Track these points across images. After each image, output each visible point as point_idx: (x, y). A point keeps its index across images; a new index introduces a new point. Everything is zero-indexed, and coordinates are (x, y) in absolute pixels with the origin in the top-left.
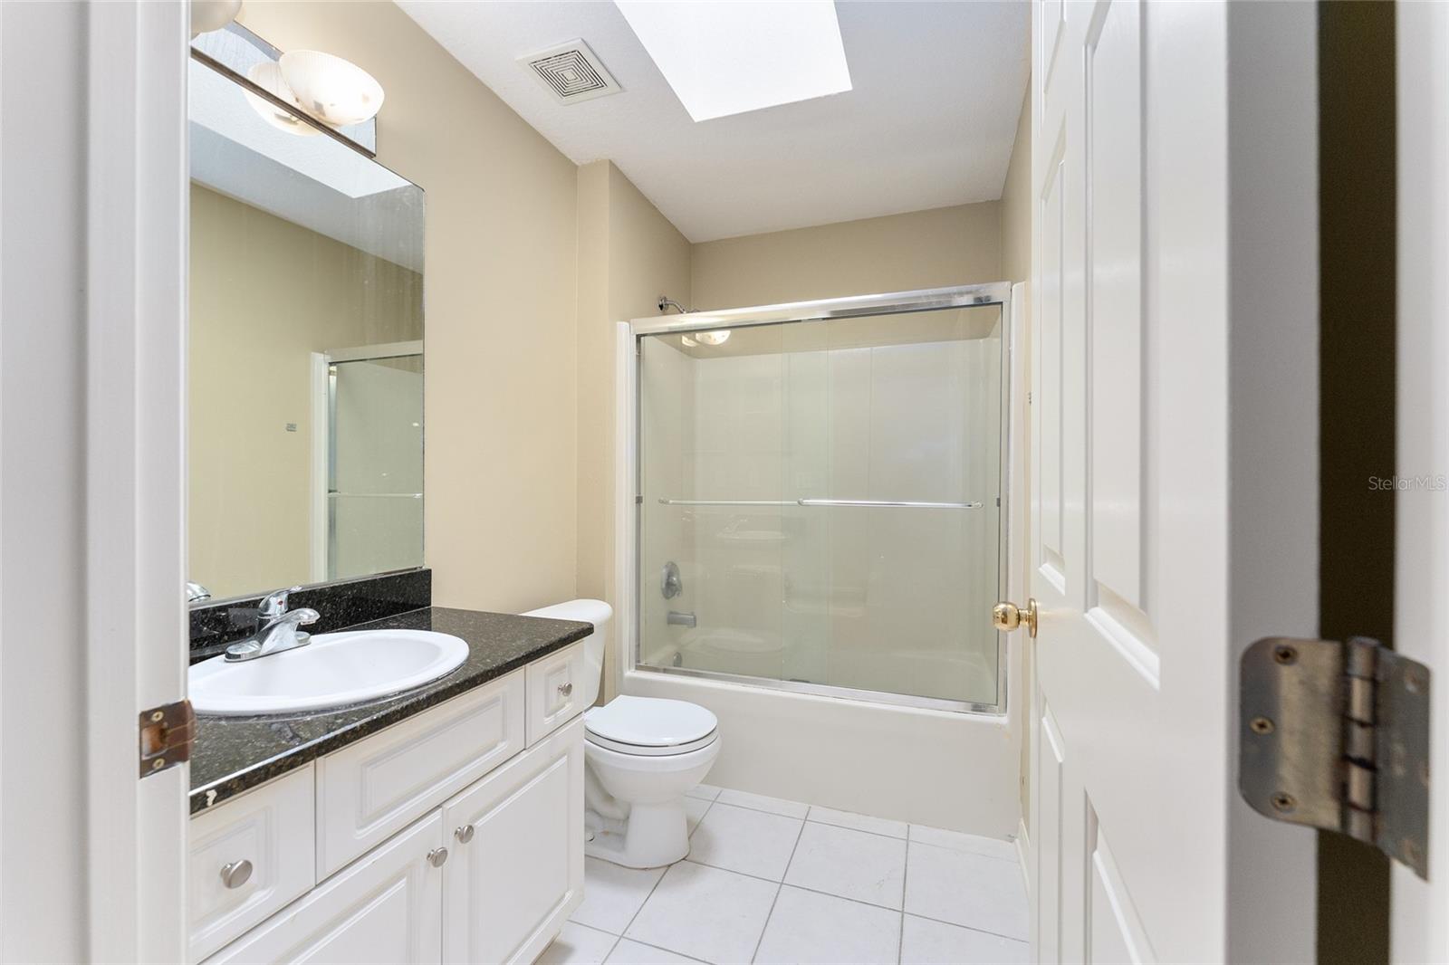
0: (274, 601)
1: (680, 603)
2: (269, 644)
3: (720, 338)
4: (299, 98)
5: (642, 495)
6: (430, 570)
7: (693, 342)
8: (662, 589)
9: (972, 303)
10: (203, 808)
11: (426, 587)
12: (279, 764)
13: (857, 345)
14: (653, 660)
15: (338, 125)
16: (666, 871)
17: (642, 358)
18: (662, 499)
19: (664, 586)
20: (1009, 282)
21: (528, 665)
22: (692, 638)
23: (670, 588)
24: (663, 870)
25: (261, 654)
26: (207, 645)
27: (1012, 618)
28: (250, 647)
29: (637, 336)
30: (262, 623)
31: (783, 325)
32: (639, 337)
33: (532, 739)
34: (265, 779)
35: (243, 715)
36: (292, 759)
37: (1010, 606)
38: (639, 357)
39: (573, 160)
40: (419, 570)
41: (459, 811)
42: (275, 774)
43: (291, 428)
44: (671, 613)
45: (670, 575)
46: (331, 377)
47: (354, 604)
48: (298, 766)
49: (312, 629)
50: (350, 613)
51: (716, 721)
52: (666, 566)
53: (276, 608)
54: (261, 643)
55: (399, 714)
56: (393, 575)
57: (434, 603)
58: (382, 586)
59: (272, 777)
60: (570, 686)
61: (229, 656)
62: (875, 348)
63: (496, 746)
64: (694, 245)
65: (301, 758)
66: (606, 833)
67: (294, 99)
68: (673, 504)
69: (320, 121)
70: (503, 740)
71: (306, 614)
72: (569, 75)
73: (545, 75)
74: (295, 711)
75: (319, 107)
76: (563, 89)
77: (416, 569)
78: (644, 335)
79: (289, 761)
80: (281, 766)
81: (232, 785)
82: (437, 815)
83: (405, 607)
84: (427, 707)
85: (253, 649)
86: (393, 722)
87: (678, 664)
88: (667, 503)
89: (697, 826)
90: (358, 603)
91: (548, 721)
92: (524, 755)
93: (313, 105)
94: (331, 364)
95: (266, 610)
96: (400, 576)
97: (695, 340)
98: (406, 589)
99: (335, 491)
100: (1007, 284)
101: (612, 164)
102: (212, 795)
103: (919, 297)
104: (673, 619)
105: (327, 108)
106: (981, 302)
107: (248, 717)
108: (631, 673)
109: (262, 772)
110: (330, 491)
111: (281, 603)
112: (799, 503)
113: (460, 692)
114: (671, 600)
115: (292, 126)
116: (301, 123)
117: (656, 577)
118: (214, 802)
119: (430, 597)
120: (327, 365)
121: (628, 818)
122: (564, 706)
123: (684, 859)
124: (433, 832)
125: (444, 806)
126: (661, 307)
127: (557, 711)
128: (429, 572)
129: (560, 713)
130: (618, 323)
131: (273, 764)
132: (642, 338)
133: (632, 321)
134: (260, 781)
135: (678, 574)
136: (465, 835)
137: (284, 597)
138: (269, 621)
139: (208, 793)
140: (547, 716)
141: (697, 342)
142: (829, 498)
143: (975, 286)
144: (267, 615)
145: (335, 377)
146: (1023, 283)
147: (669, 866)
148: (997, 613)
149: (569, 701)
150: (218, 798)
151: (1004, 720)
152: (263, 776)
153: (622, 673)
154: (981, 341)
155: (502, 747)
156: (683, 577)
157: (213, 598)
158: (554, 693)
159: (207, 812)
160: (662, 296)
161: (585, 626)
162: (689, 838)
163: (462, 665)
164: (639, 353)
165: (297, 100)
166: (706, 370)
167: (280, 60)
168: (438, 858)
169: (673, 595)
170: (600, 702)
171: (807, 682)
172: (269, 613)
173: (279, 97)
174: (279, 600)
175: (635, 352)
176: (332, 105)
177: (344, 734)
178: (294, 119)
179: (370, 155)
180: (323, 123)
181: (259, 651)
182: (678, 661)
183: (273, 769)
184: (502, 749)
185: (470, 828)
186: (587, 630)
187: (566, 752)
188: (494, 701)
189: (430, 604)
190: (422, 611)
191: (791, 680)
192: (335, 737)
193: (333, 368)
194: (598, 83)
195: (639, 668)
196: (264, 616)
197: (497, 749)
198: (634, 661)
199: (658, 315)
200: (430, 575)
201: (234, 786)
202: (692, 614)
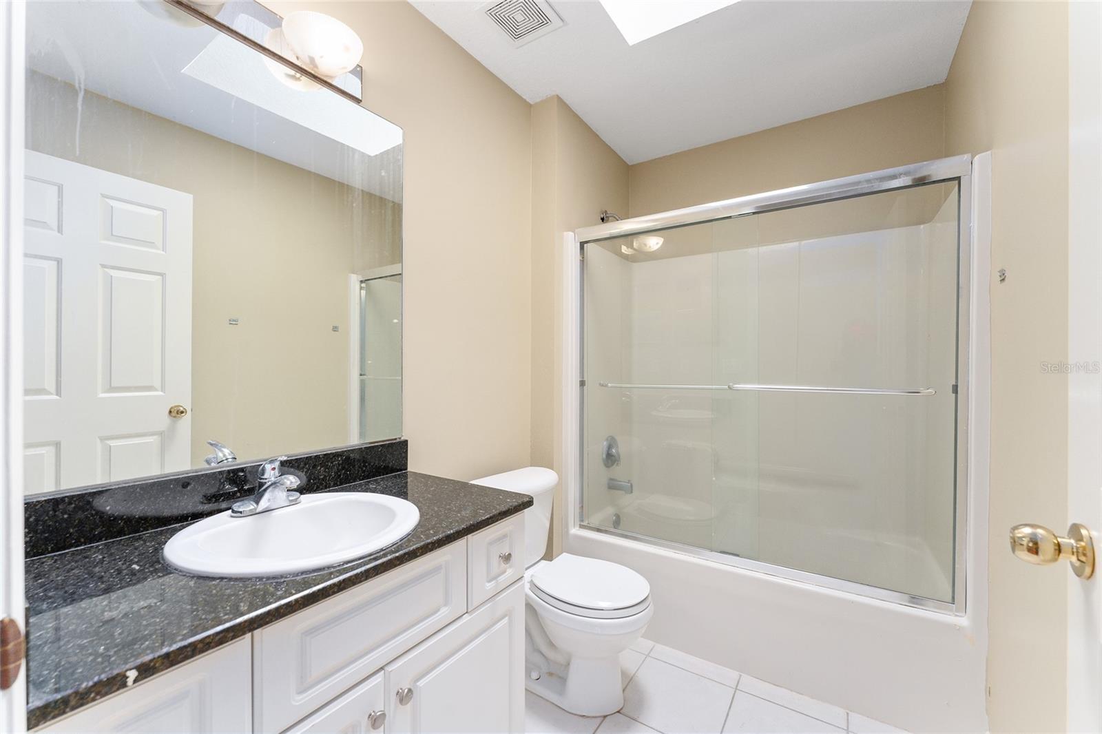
0: (268, 467)
1: (618, 472)
2: (264, 504)
3: (654, 243)
4: (299, 56)
5: (585, 379)
6: (407, 441)
7: (632, 250)
8: (603, 459)
9: (910, 183)
10: (123, 687)
11: (403, 455)
12: (208, 640)
13: (784, 241)
14: (595, 520)
15: (331, 77)
16: (603, 721)
17: (585, 261)
18: (602, 382)
19: (604, 456)
20: (970, 155)
21: (469, 536)
22: (629, 503)
23: (610, 459)
24: (599, 720)
25: (257, 511)
26: (223, 500)
27: (1047, 549)
28: (247, 506)
29: (581, 243)
30: (261, 485)
31: (714, 222)
32: (582, 244)
33: (476, 601)
34: (192, 656)
35: (211, 576)
36: (221, 635)
37: (1040, 531)
38: (583, 262)
39: (528, 100)
40: (398, 440)
41: (402, 673)
42: (202, 651)
43: (335, 329)
44: (611, 479)
45: (610, 447)
46: (362, 291)
47: (343, 468)
48: (227, 641)
49: (302, 490)
50: (340, 475)
51: (649, 587)
52: (607, 440)
53: (270, 474)
54: (257, 503)
55: (336, 587)
56: (376, 444)
57: (411, 467)
58: (367, 452)
59: (199, 654)
60: (510, 554)
61: (233, 511)
62: (803, 242)
63: (439, 610)
64: (632, 166)
65: (231, 634)
66: (551, 674)
67: (296, 58)
68: (611, 387)
69: (316, 74)
70: (445, 605)
71: (288, 480)
72: (519, 17)
73: (499, 21)
74: (250, 576)
75: (312, 60)
76: (516, 33)
77: (396, 439)
78: (587, 242)
79: (218, 638)
80: (208, 643)
81: (155, 664)
82: (379, 678)
83: (387, 470)
84: (366, 579)
85: (252, 507)
86: (329, 596)
87: (617, 525)
88: (606, 386)
89: (632, 678)
90: (346, 467)
91: (489, 586)
92: (466, 618)
93: (308, 61)
94: (362, 282)
95: (263, 474)
96: (381, 446)
97: (632, 247)
98: (386, 456)
99: (364, 375)
100: (966, 157)
101: (559, 98)
102: (132, 674)
103: (858, 183)
104: (613, 486)
105: (318, 61)
106: (921, 182)
107: (213, 579)
108: (575, 531)
109: (189, 649)
110: (361, 375)
111: (274, 469)
112: (729, 387)
113: (399, 565)
114: (611, 468)
115: (298, 82)
116: (304, 78)
117: (598, 449)
118: (135, 681)
119: (407, 463)
120: (359, 283)
121: (569, 664)
122: (505, 572)
123: (618, 712)
124: (374, 694)
125: (386, 668)
126: (603, 219)
127: (499, 575)
128: (405, 443)
129: (502, 578)
130: (565, 233)
131: (202, 641)
132: (585, 245)
133: (576, 230)
134: (186, 658)
135: (617, 447)
136: (405, 697)
137: (277, 464)
138: (266, 483)
139: (128, 673)
140: (489, 581)
141: (635, 249)
142: (759, 383)
143: (912, 167)
144: (263, 479)
145: (365, 292)
146: (989, 152)
147: (605, 717)
148: (1020, 538)
149: (510, 567)
150: (140, 677)
151: (963, 621)
152: (190, 653)
153: (567, 532)
154: (922, 226)
155: (444, 611)
156: (622, 449)
157: (238, 461)
158: (495, 561)
159: (127, 691)
160: (604, 210)
161: (526, 500)
162: (624, 691)
163: (409, 535)
164: (583, 258)
165: (298, 58)
166: (641, 271)
167: (283, 25)
168: (376, 720)
169: (612, 465)
170: (549, 556)
171: (738, 555)
172: (265, 477)
173: (282, 55)
174: (273, 467)
175: (579, 257)
176: (322, 57)
177: (277, 609)
178: (298, 75)
179: (358, 101)
180: (319, 76)
181: (255, 509)
182: (617, 522)
183: (200, 646)
184: (444, 613)
185: (410, 690)
186: (526, 503)
187: (508, 614)
188: (437, 569)
189: (406, 469)
190: (399, 475)
191: (721, 552)
192: (269, 612)
193: (363, 285)
194: (544, 20)
195: (582, 527)
196: (261, 479)
197: (439, 613)
198: (578, 519)
199: (599, 224)
200: (407, 445)
201: (157, 665)
202: (629, 481)
